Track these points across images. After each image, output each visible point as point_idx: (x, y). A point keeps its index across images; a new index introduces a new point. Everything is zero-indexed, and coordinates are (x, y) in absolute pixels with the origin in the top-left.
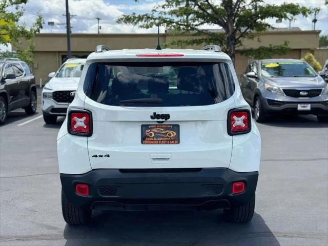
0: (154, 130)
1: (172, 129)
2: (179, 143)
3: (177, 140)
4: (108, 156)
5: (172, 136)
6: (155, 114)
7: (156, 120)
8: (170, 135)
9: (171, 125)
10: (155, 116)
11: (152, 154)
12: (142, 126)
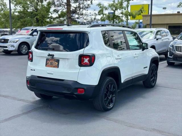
0: (50, 61)
1: (56, 61)
2: (58, 67)
3: (58, 66)
4: (34, 70)
5: (56, 64)
6: (49, 54)
7: (49, 57)
8: (55, 64)
9: (56, 59)
10: (49, 55)
11: (47, 71)
12: (47, 59)
